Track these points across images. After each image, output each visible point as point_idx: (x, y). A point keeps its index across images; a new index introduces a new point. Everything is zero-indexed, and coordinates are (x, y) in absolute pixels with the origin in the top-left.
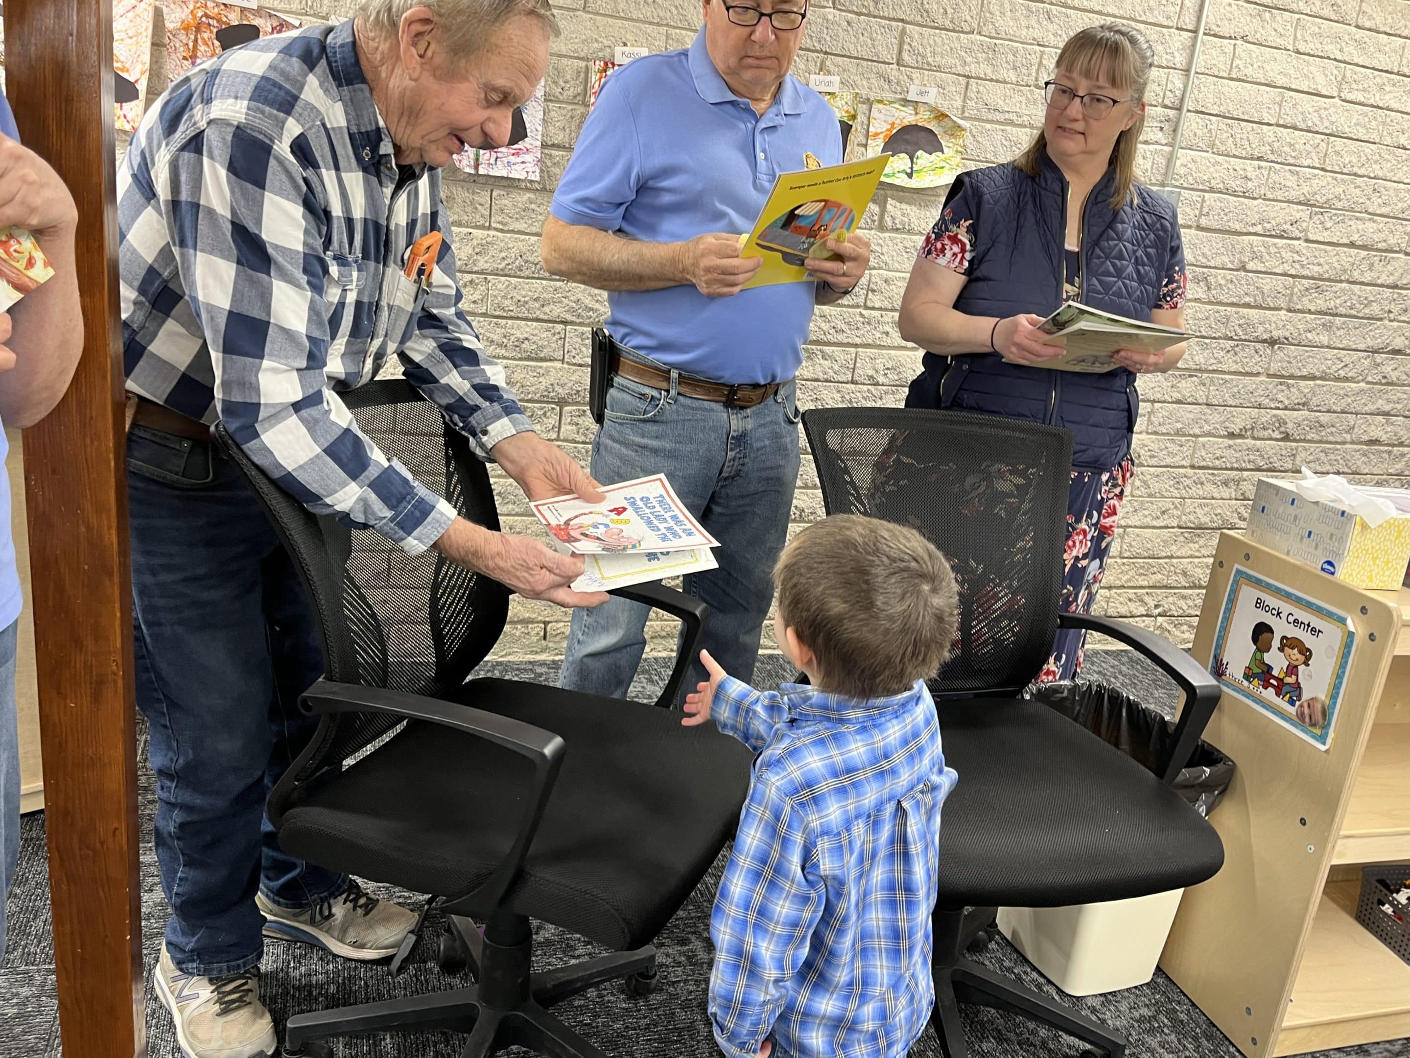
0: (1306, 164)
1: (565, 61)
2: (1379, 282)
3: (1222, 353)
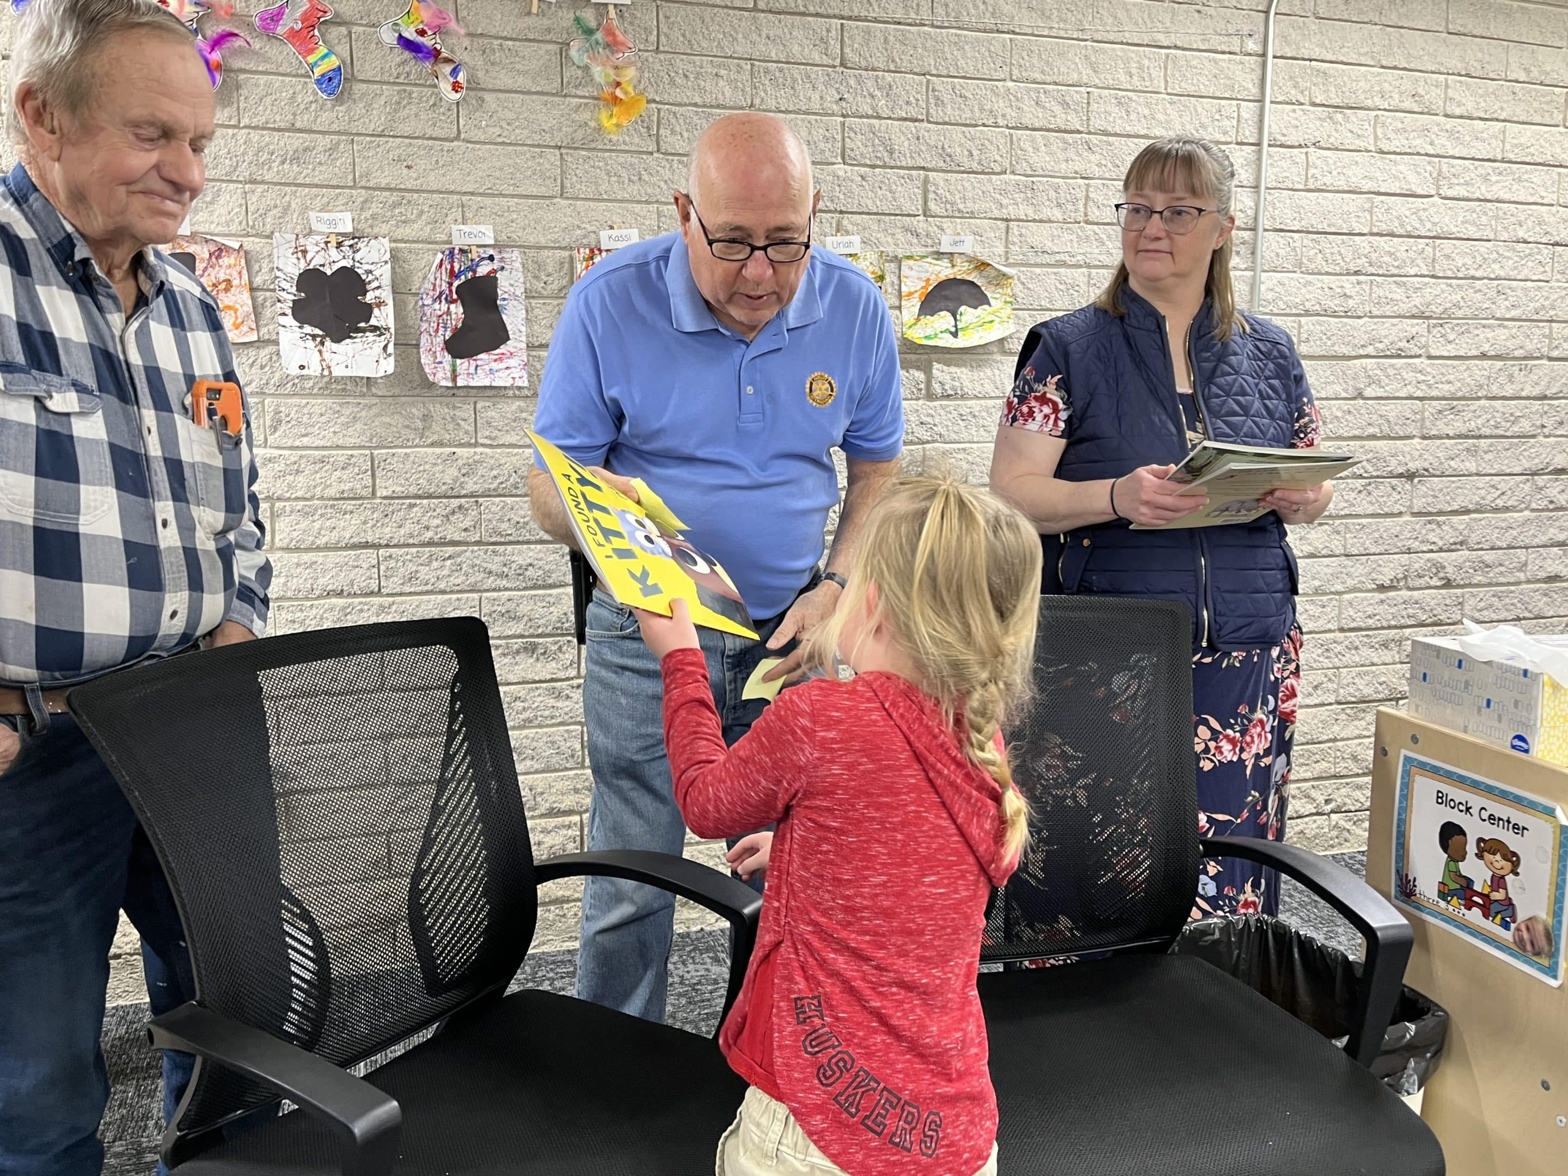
0: (1412, 272)
1: (546, 253)
2: (1524, 394)
3: (1353, 495)
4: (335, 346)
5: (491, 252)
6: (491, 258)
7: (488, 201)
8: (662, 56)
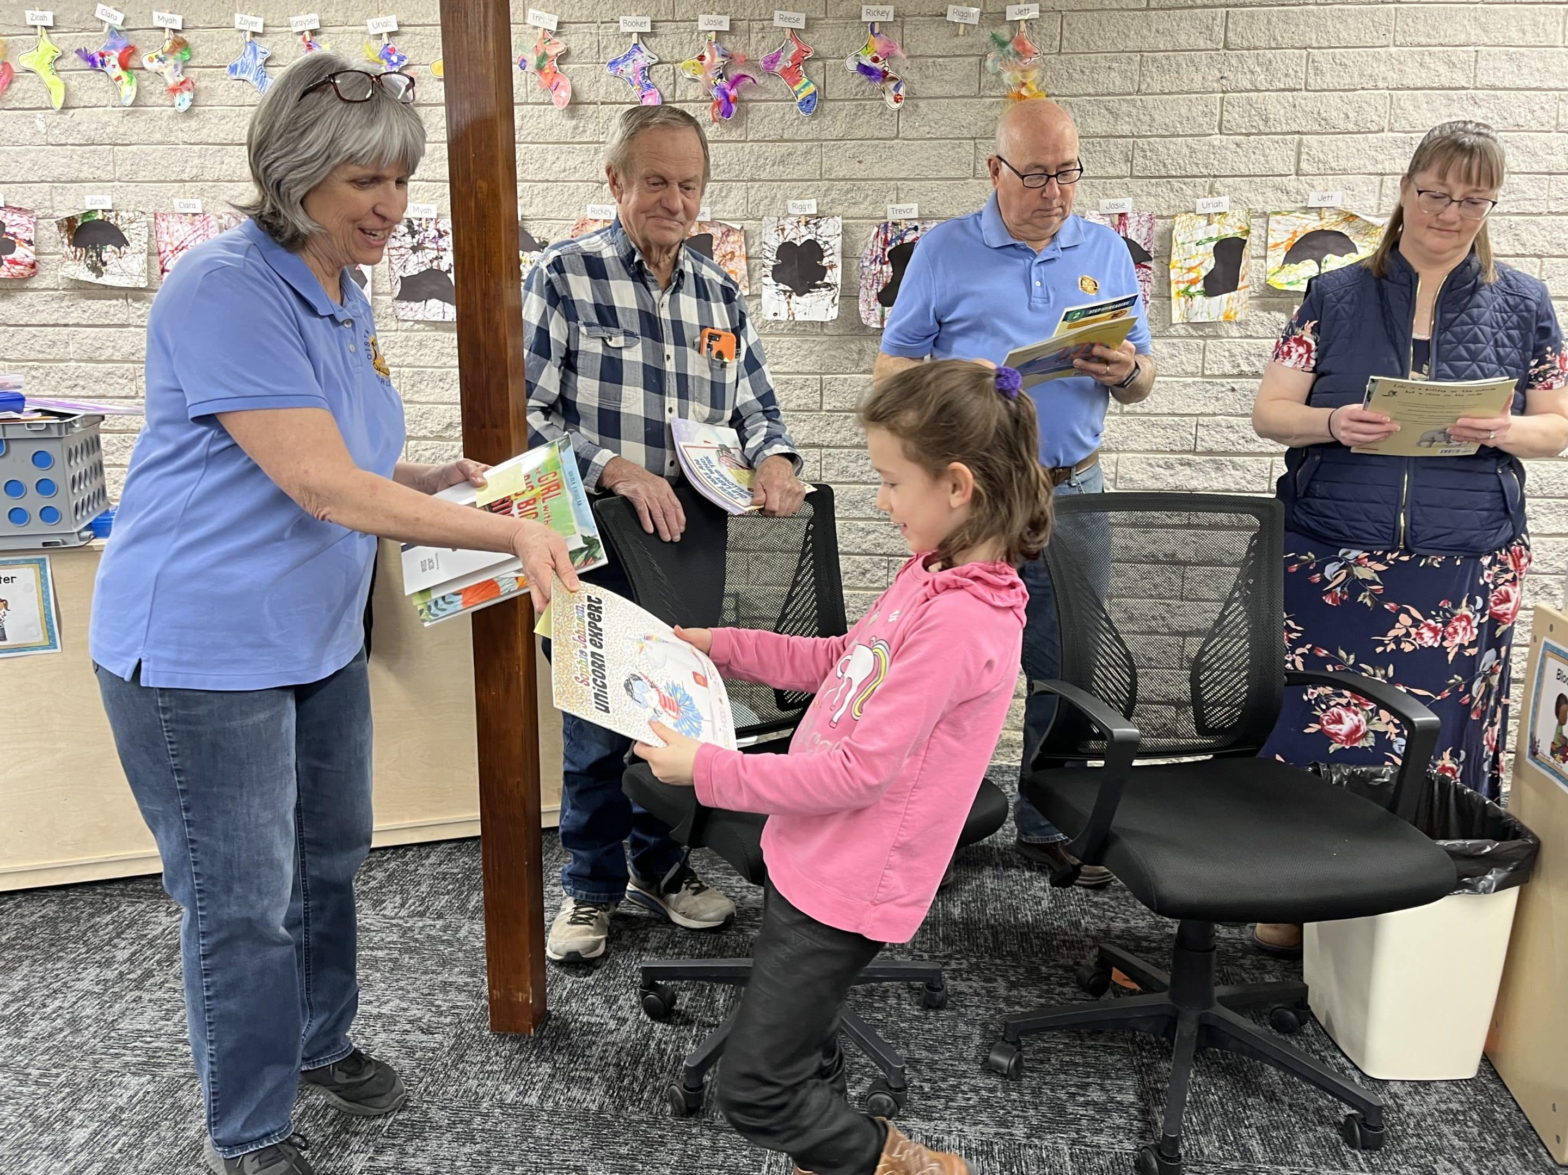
4: (798, 299)
5: (916, 223)
6: (916, 228)
7: (917, 184)
8: (1063, 57)
